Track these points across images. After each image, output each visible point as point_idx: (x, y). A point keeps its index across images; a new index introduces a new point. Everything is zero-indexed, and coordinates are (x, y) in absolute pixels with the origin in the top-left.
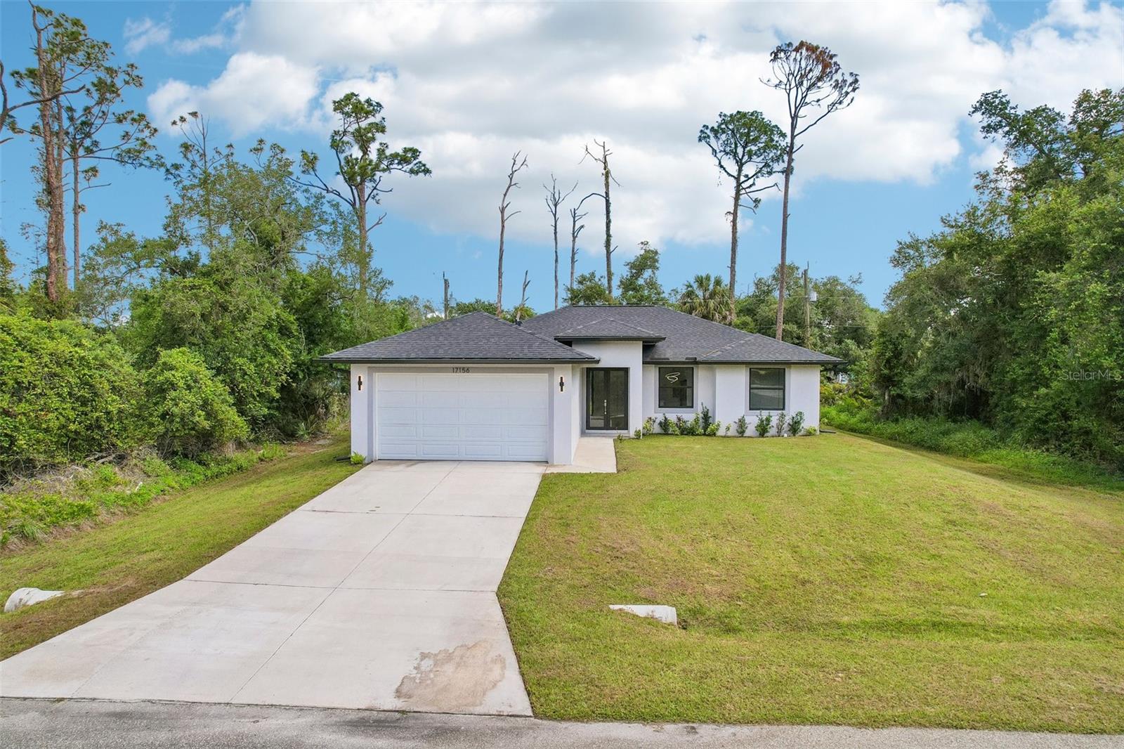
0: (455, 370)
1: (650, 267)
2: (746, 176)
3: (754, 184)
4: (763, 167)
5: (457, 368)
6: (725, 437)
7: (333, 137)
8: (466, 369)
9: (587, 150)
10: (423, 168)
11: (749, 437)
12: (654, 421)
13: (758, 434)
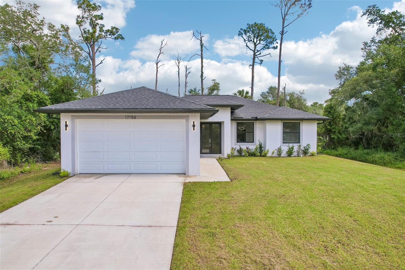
0: (127, 117)
1: (217, 90)
2: (257, 50)
3: (260, 54)
4: (265, 46)
5: (128, 116)
6: (271, 157)
7: (77, 19)
8: (134, 117)
9: (193, 34)
10: (121, 36)
11: (283, 157)
12: (235, 150)
13: (287, 155)
